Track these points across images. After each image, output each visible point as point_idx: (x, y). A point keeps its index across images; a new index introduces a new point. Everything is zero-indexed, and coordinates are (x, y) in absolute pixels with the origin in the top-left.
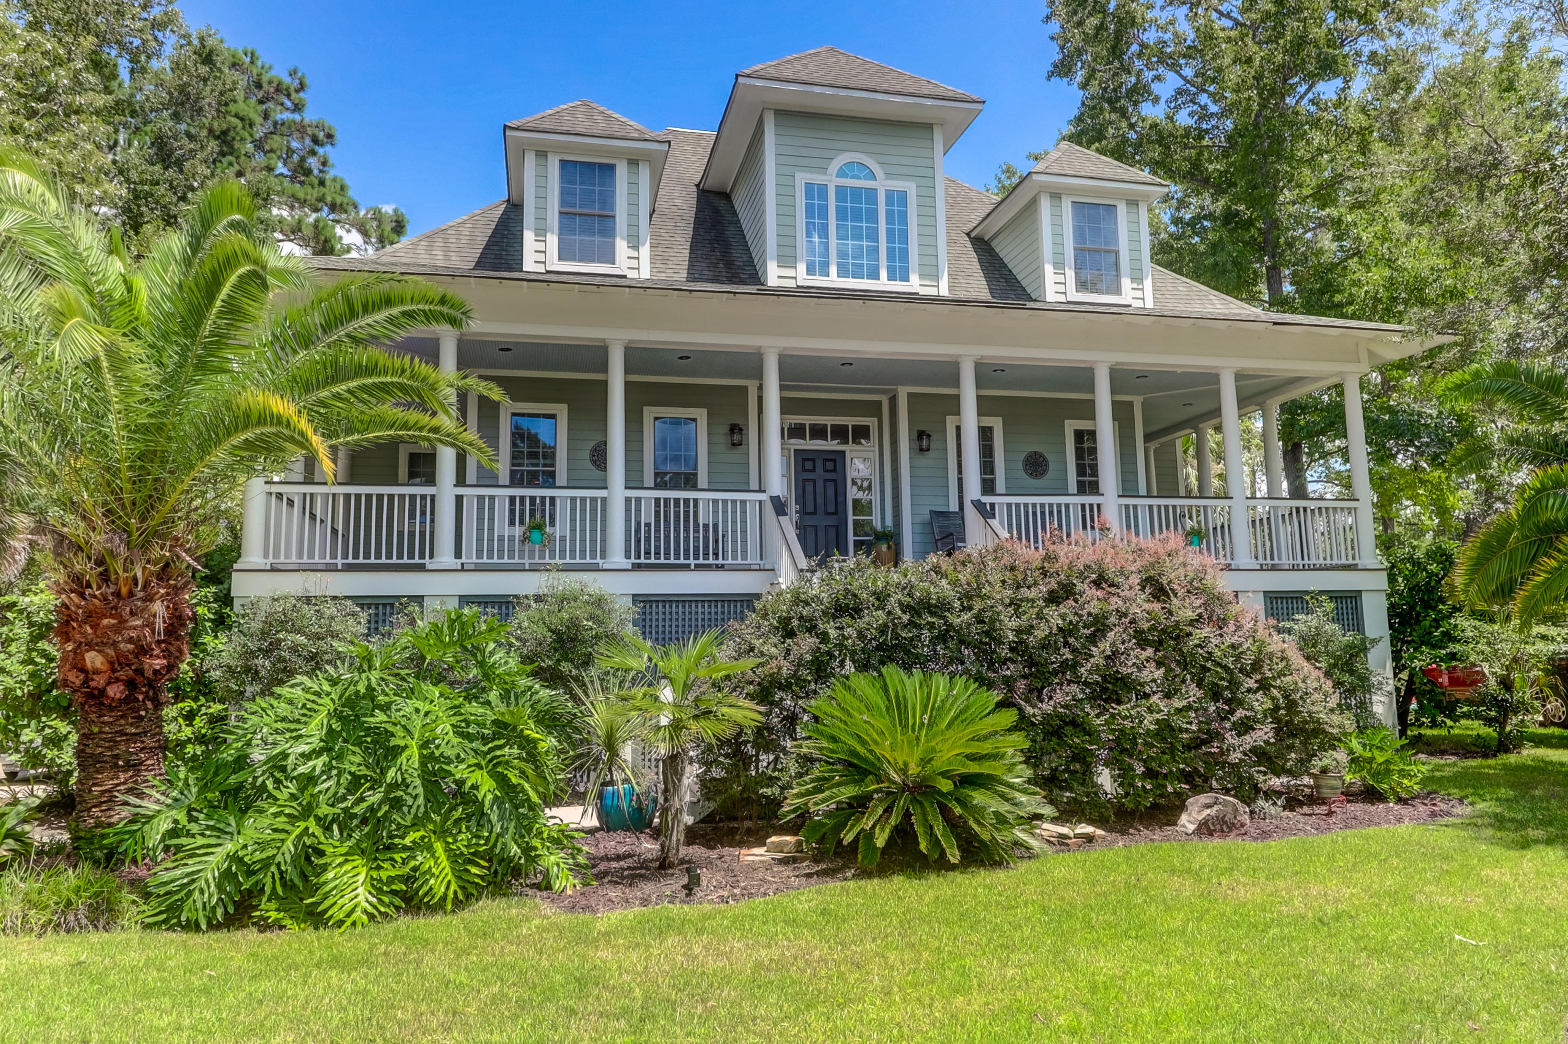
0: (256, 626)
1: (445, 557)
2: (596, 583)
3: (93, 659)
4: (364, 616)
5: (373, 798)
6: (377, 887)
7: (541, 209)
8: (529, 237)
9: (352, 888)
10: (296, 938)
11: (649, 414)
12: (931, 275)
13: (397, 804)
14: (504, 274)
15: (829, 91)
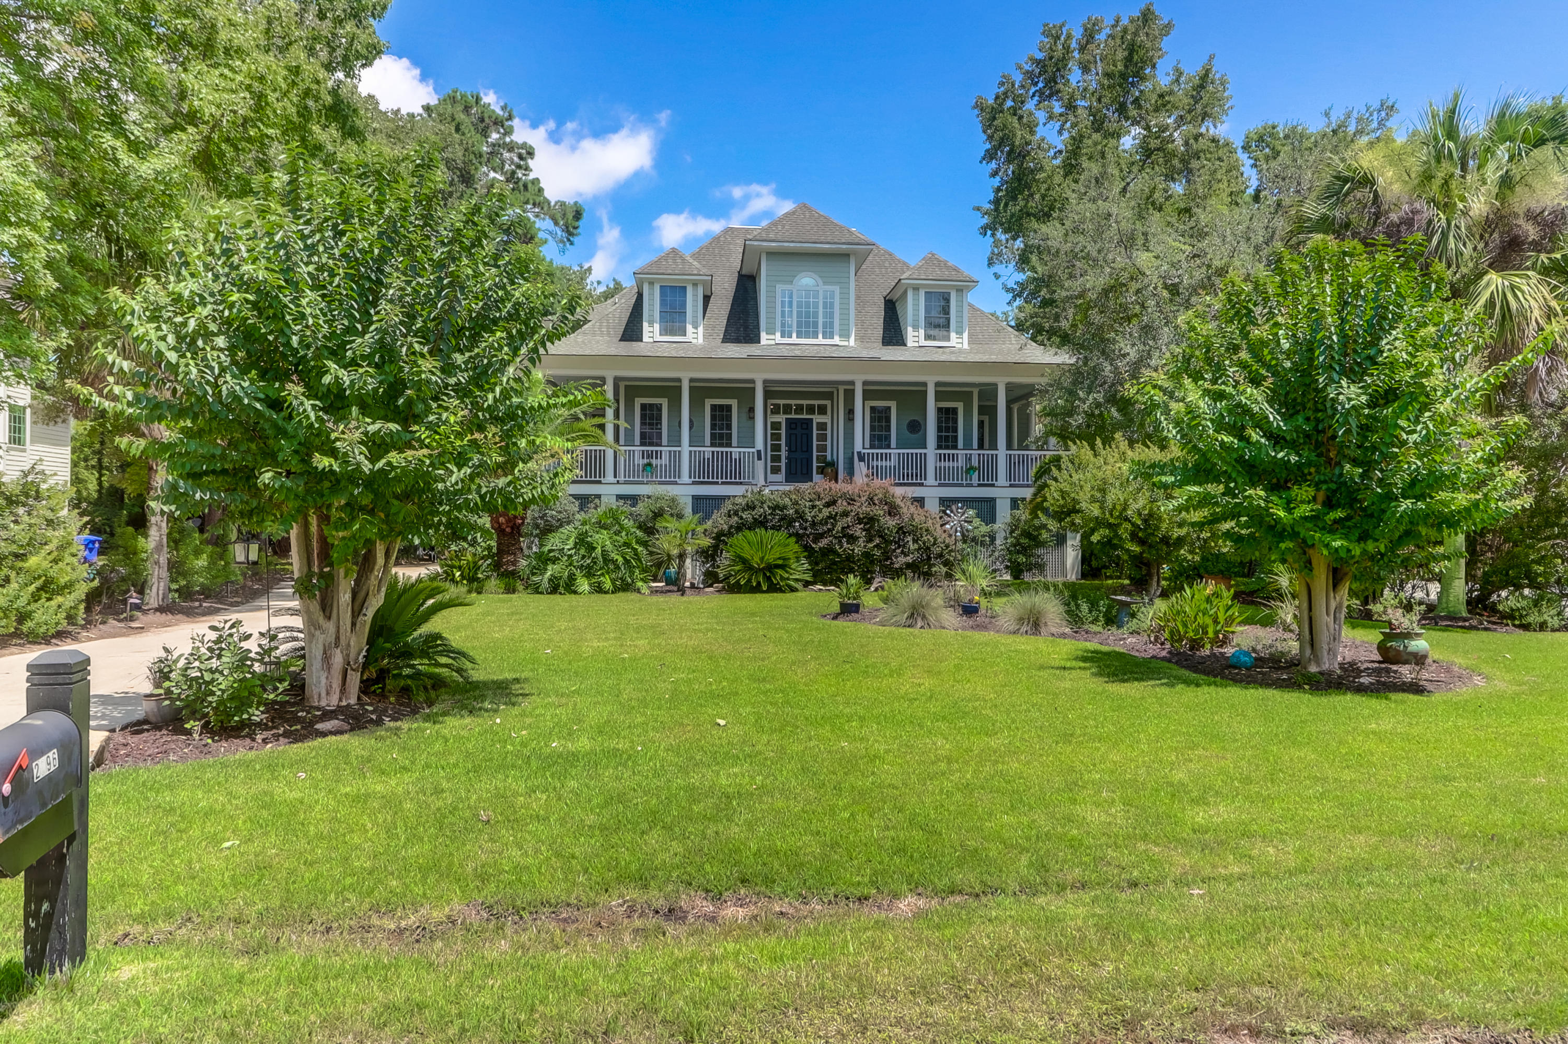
1: (610, 478)
2: (672, 491)
3: (502, 520)
4: (577, 503)
5: (589, 561)
6: (590, 585)
7: (651, 311)
8: (645, 325)
9: (584, 585)
10: (569, 597)
11: (708, 403)
12: (845, 335)
13: (595, 563)
14: (635, 344)
15: (792, 245)
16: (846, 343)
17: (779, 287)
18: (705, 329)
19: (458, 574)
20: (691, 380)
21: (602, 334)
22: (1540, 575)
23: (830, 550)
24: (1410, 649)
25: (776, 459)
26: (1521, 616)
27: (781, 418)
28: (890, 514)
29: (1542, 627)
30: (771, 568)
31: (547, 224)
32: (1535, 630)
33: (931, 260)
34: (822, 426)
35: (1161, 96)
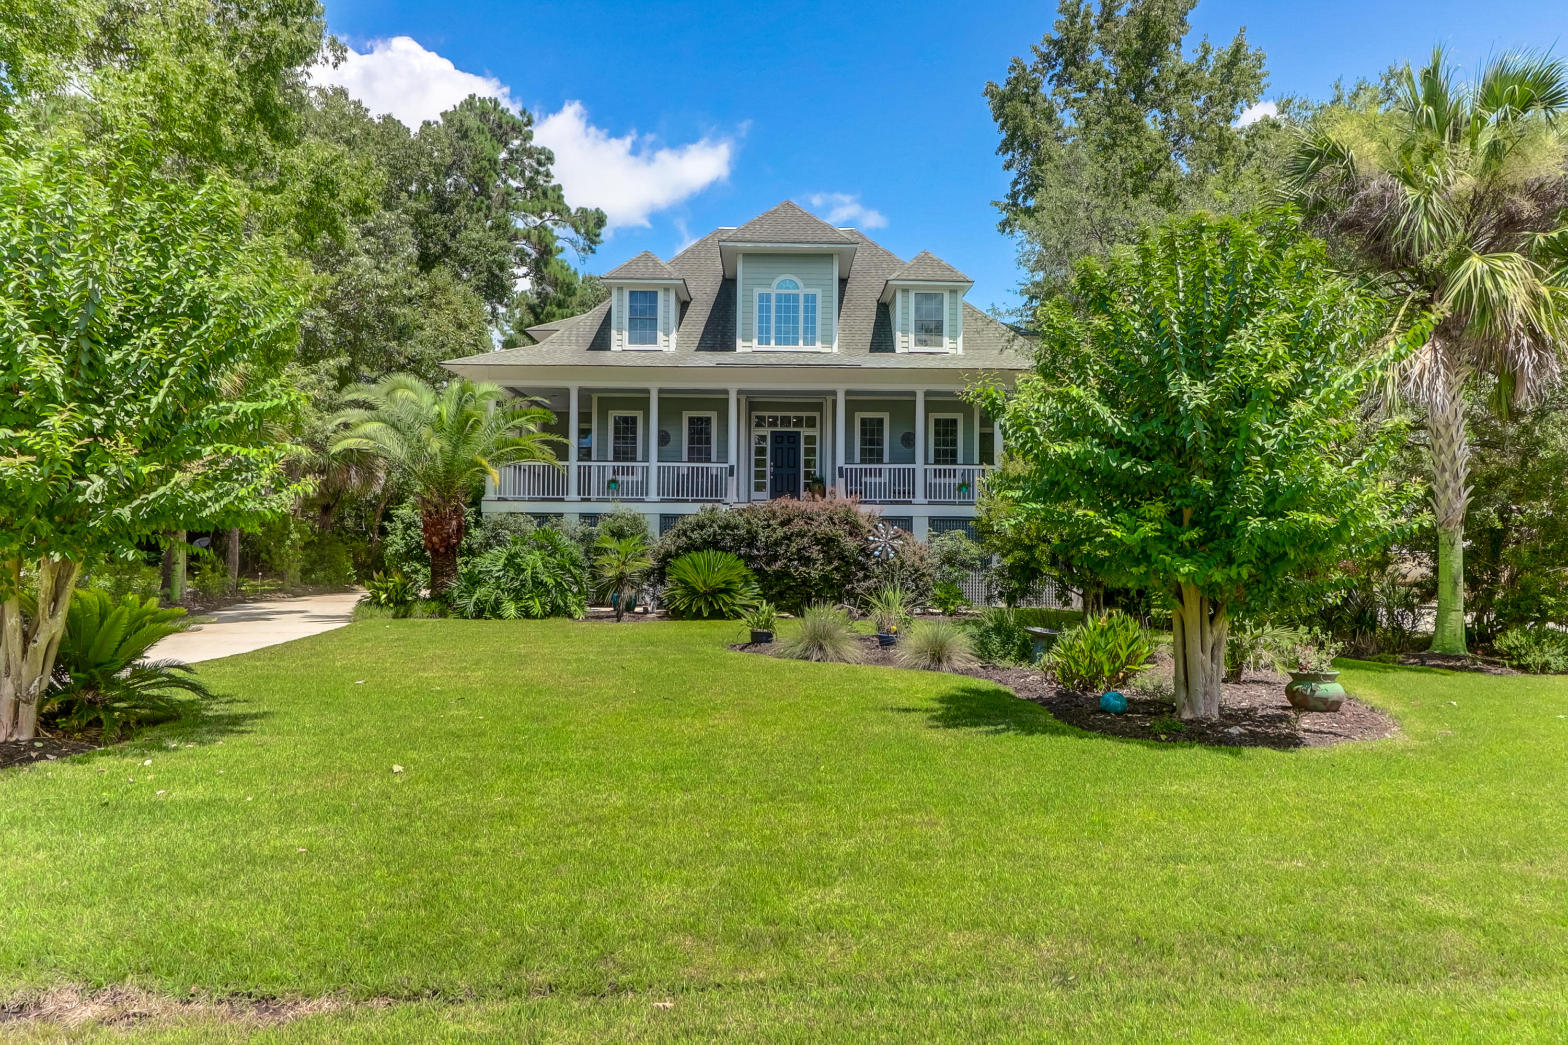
0: (490, 526)
1: (573, 494)
2: (637, 508)
3: (435, 539)
4: (535, 522)
5: (517, 584)
6: (517, 609)
7: (620, 317)
8: (614, 333)
9: (510, 609)
10: (495, 622)
11: (686, 415)
12: (828, 341)
13: (523, 586)
14: (602, 353)
15: (769, 245)
16: (829, 350)
17: (757, 291)
18: (680, 336)
19: (384, 596)
20: (661, 391)
21: (570, 344)
22: (1552, 608)
23: (783, 574)
24: (1318, 694)
25: (760, 475)
26: (1520, 655)
27: (766, 431)
28: (851, 534)
29: (1544, 668)
30: (715, 592)
31: (569, 232)
32: (1535, 673)
33: (924, 259)
34: (810, 440)
35: (1182, 75)
